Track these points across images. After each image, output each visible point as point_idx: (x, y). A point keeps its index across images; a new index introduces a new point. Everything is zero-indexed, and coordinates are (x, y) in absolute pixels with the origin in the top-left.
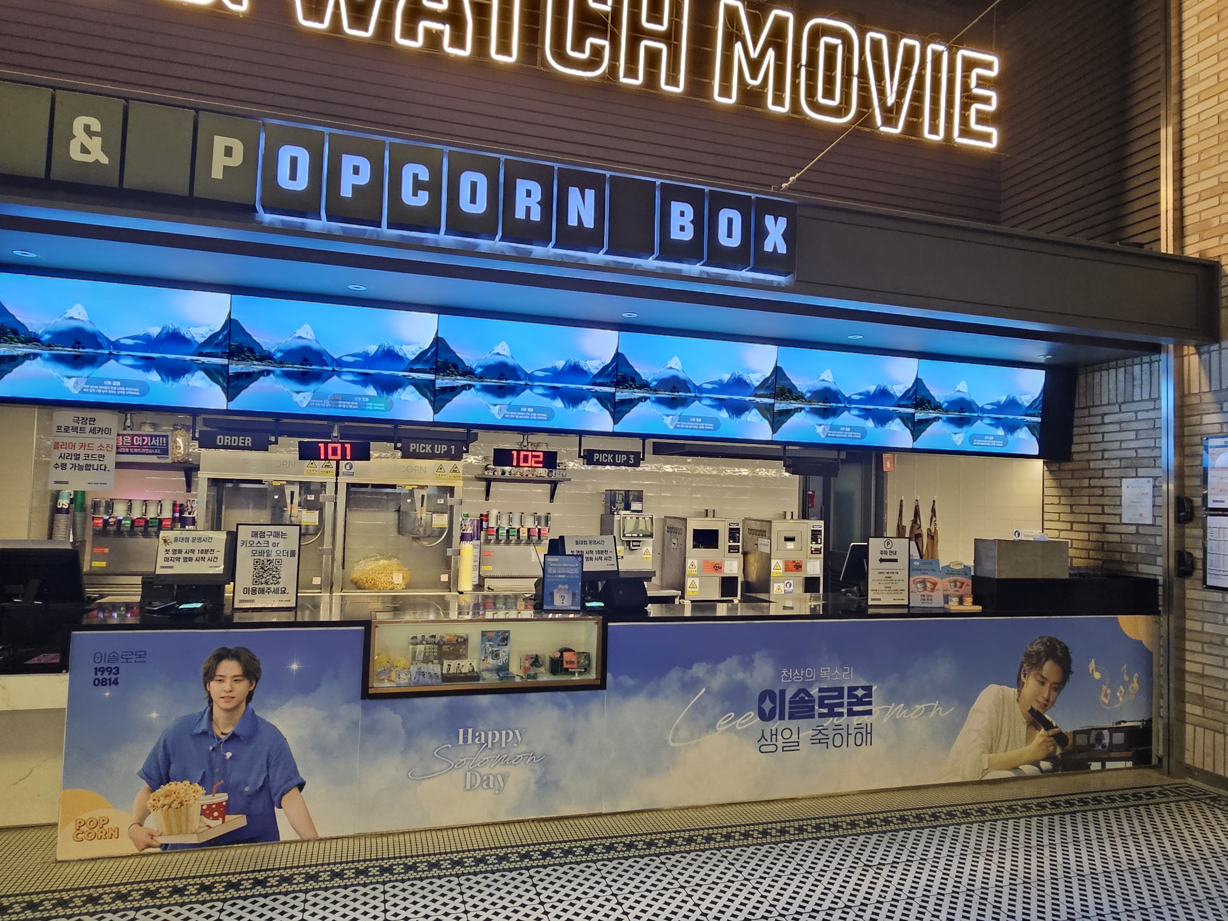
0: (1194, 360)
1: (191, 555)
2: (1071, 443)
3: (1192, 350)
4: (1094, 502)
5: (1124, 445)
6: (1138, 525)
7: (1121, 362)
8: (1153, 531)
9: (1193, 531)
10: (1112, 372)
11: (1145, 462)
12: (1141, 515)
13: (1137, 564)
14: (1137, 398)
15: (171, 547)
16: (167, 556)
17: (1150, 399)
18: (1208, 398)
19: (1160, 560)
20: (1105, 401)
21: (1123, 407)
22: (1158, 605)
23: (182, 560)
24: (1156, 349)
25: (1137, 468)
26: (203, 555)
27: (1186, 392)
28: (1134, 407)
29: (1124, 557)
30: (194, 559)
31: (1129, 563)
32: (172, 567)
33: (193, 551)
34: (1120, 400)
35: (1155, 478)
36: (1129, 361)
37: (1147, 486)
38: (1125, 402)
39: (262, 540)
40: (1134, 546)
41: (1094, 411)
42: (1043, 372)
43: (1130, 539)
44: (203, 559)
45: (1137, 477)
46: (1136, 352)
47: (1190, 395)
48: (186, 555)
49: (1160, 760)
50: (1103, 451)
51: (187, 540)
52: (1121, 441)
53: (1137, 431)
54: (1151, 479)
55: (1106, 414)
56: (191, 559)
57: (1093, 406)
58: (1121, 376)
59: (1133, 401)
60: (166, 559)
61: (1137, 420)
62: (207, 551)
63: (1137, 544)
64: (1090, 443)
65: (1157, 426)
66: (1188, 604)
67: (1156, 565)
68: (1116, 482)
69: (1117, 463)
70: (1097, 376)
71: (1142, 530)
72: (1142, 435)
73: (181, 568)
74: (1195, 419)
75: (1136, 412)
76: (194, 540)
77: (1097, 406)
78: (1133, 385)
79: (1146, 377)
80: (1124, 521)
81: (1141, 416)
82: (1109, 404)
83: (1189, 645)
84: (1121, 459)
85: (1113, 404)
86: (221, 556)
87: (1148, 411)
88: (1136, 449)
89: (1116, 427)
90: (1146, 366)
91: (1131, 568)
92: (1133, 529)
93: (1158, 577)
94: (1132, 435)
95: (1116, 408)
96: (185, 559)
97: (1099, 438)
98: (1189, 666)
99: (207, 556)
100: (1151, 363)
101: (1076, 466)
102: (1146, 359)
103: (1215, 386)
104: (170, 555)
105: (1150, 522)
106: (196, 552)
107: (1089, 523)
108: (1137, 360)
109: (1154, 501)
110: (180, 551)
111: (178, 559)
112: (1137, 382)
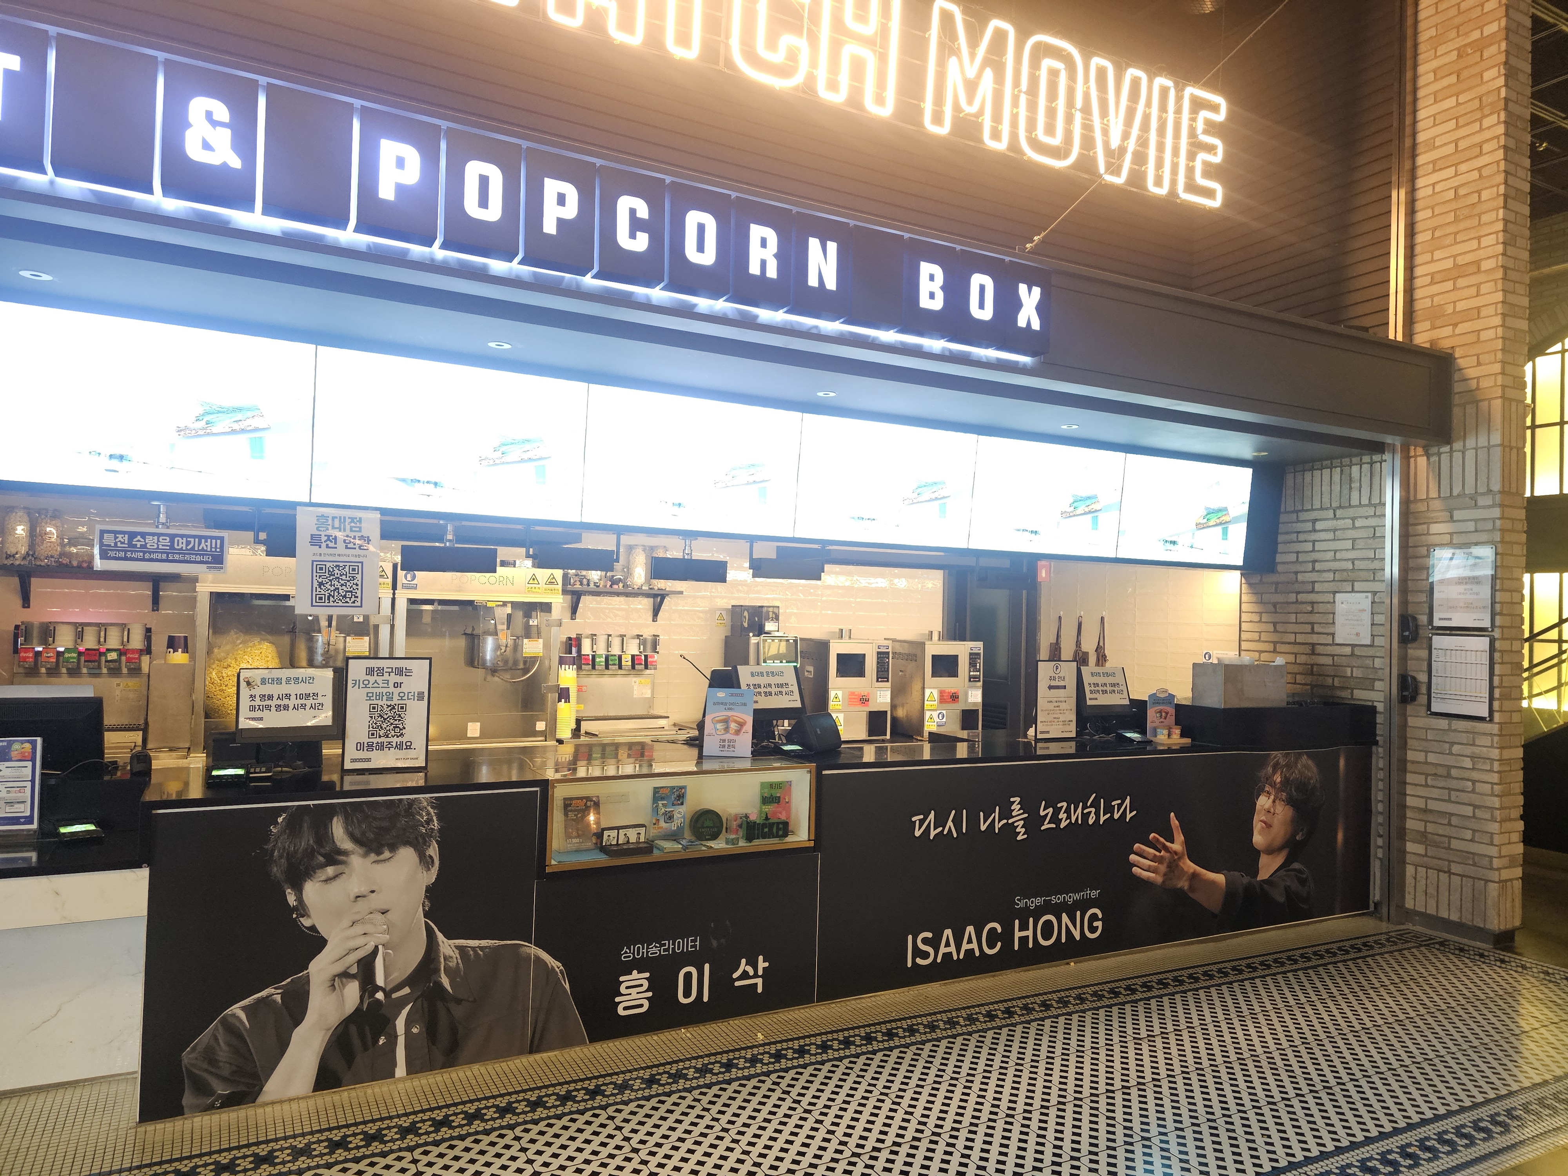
0: (1422, 461)
1: (286, 702)
2: (1275, 552)
3: (1420, 451)
4: (1302, 620)
5: (1338, 555)
6: (1353, 646)
7: (1336, 462)
8: (1371, 652)
9: (1416, 652)
10: (1326, 472)
11: (1363, 575)
12: (1357, 634)
13: (1352, 689)
14: (1355, 501)
15: (258, 691)
16: (253, 703)
17: (1370, 504)
18: (1436, 505)
19: (1378, 685)
20: (1317, 505)
21: (1339, 513)
22: (1375, 735)
23: (273, 708)
24: (1378, 448)
25: (1353, 581)
26: (303, 701)
27: (1412, 498)
28: (1351, 512)
29: (1337, 683)
30: (291, 707)
31: (1342, 688)
32: (261, 719)
33: (288, 696)
34: (1335, 504)
35: (1375, 593)
36: (1346, 461)
37: (1363, 601)
38: (1340, 507)
39: (380, 679)
40: (1349, 670)
41: (1303, 516)
42: (1249, 471)
43: (1343, 661)
44: (304, 706)
45: (1353, 591)
46: (1355, 451)
47: (1416, 501)
48: (279, 702)
49: (1376, 905)
50: (1314, 562)
51: (279, 681)
52: (1335, 551)
53: (1354, 540)
54: (1369, 595)
55: (1317, 520)
56: (286, 707)
57: (1303, 510)
58: (1336, 477)
59: (1350, 506)
60: (252, 709)
61: (1354, 527)
62: (308, 696)
63: (1352, 668)
64: (1298, 553)
65: (1378, 534)
66: (1410, 733)
67: (1373, 690)
68: (1329, 597)
69: (1330, 576)
70: (1308, 475)
71: (1357, 651)
72: (1360, 544)
73: (273, 720)
74: (1421, 528)
75: (1353, 519)
76: (288, 681)
77: (1307, 510)
78: (1351, 488)
79: (1366, 480)
80: (1338, 641)
81: (1358, 523)
82: (1321, 509)
83: (1410, 778)
84: (1335, 571)
85: (1327, 509)
86: (328, 701)
87: (1366, 518)
88: (1353, 561)
89: (1330, 535)
90: (1366, 467)
91: (1345, 694)
92: (1348, 650)
93: (1375, 704)
94: (1348, 544)
95: (1330, 514)
96: (278, 708)
97: (1309, 547)
98: (1410, 801)
99: (308, 703)
100: (1372, 464)
101: (1282, 578)
102: (1366, 459)
103: (1445, 493)
104: (258, 702)
105: (1368, 642)
106: (293, 697)
107: (1295, 643)
108: (1354, 460)
109: (1373, 620)
110: (270, 697)
111: (269, 707)
112: (1355, 485)
